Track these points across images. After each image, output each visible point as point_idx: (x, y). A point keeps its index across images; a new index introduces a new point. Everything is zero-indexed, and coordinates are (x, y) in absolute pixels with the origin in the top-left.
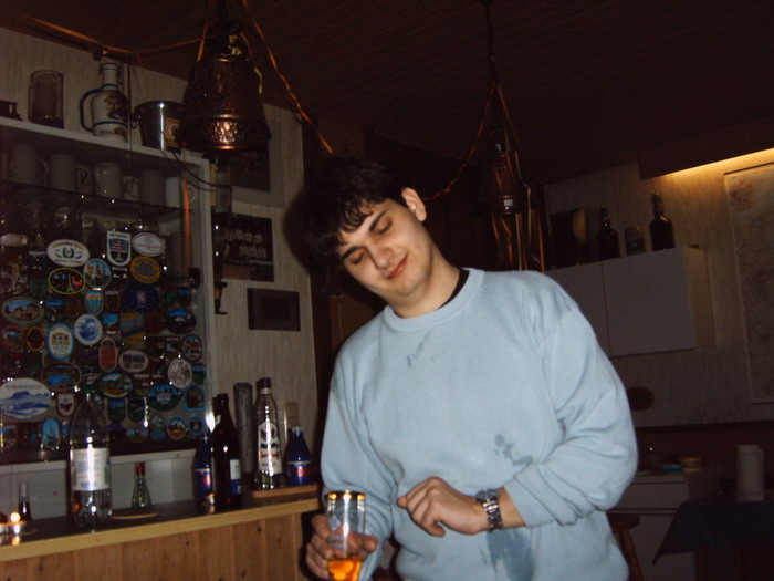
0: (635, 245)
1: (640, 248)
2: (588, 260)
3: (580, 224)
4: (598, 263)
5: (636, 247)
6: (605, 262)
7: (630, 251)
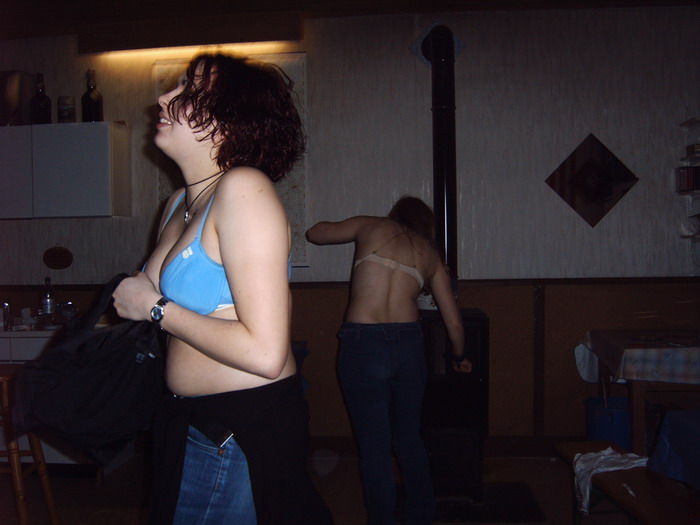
0: (66, 114)
1: (71, 118)
2: (19, 122)
3: (13, 88)
4: (29, 127)
5: (66, 117)
6: (34, 126)
7: (62, 119)
